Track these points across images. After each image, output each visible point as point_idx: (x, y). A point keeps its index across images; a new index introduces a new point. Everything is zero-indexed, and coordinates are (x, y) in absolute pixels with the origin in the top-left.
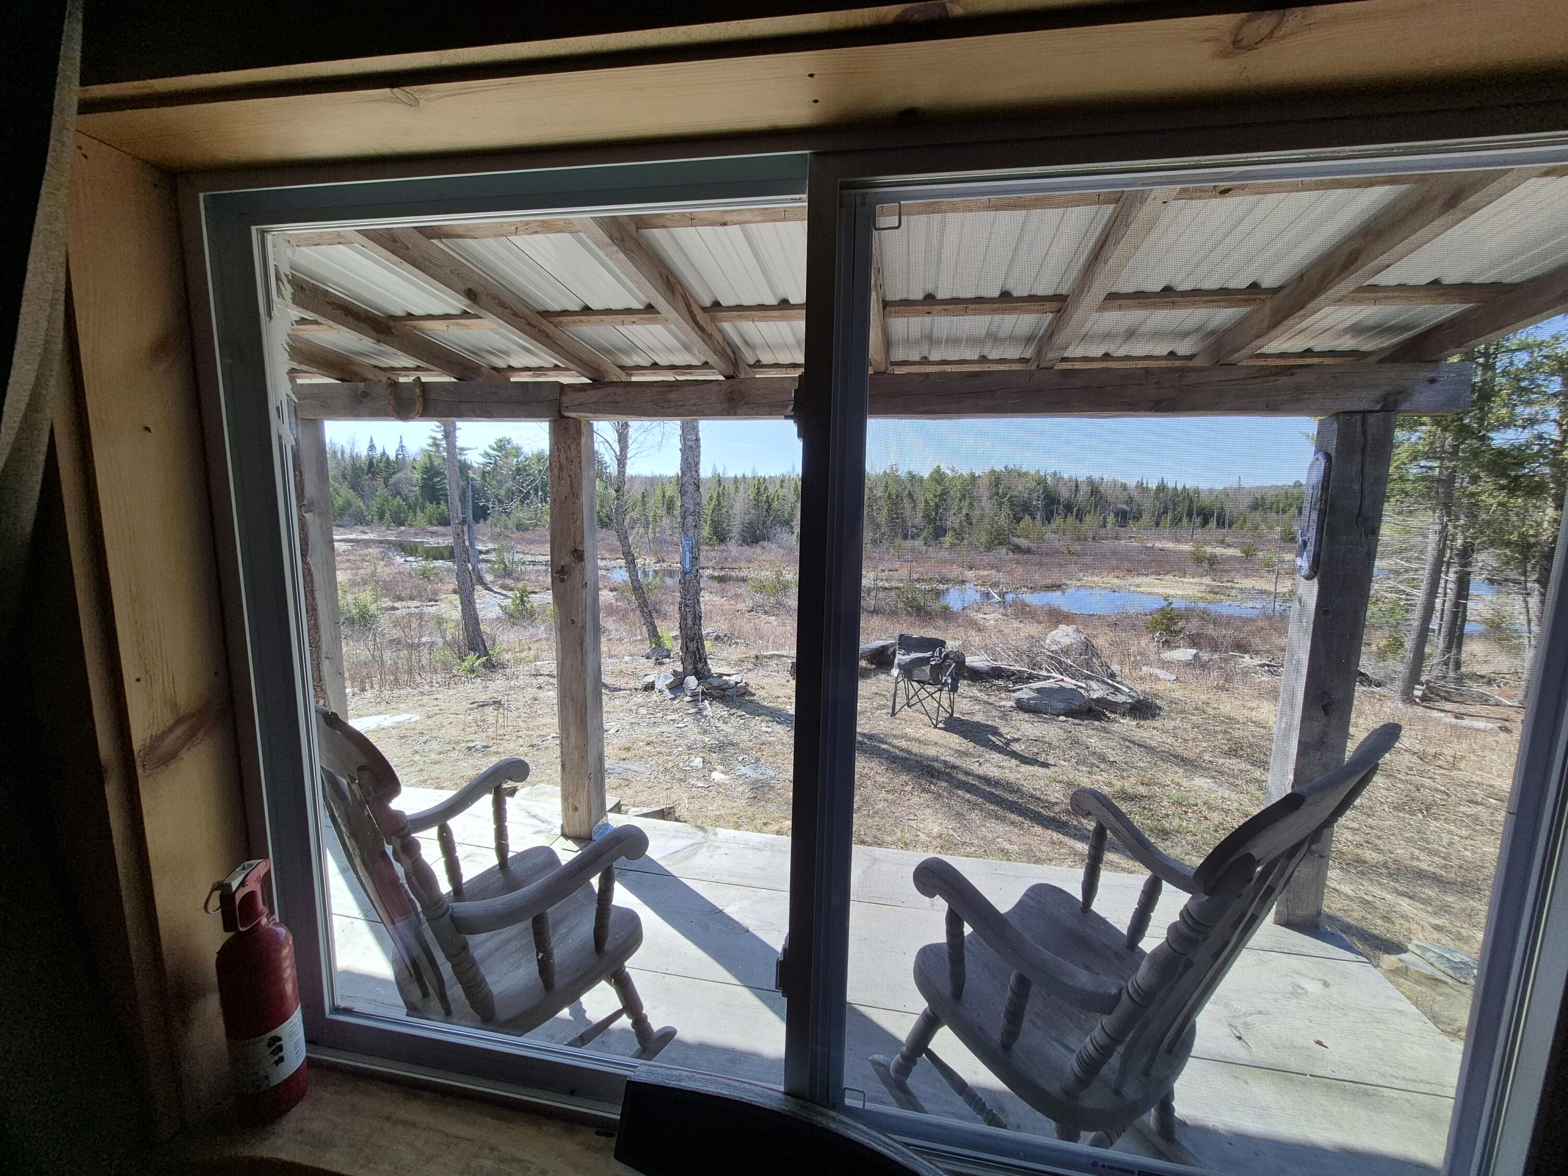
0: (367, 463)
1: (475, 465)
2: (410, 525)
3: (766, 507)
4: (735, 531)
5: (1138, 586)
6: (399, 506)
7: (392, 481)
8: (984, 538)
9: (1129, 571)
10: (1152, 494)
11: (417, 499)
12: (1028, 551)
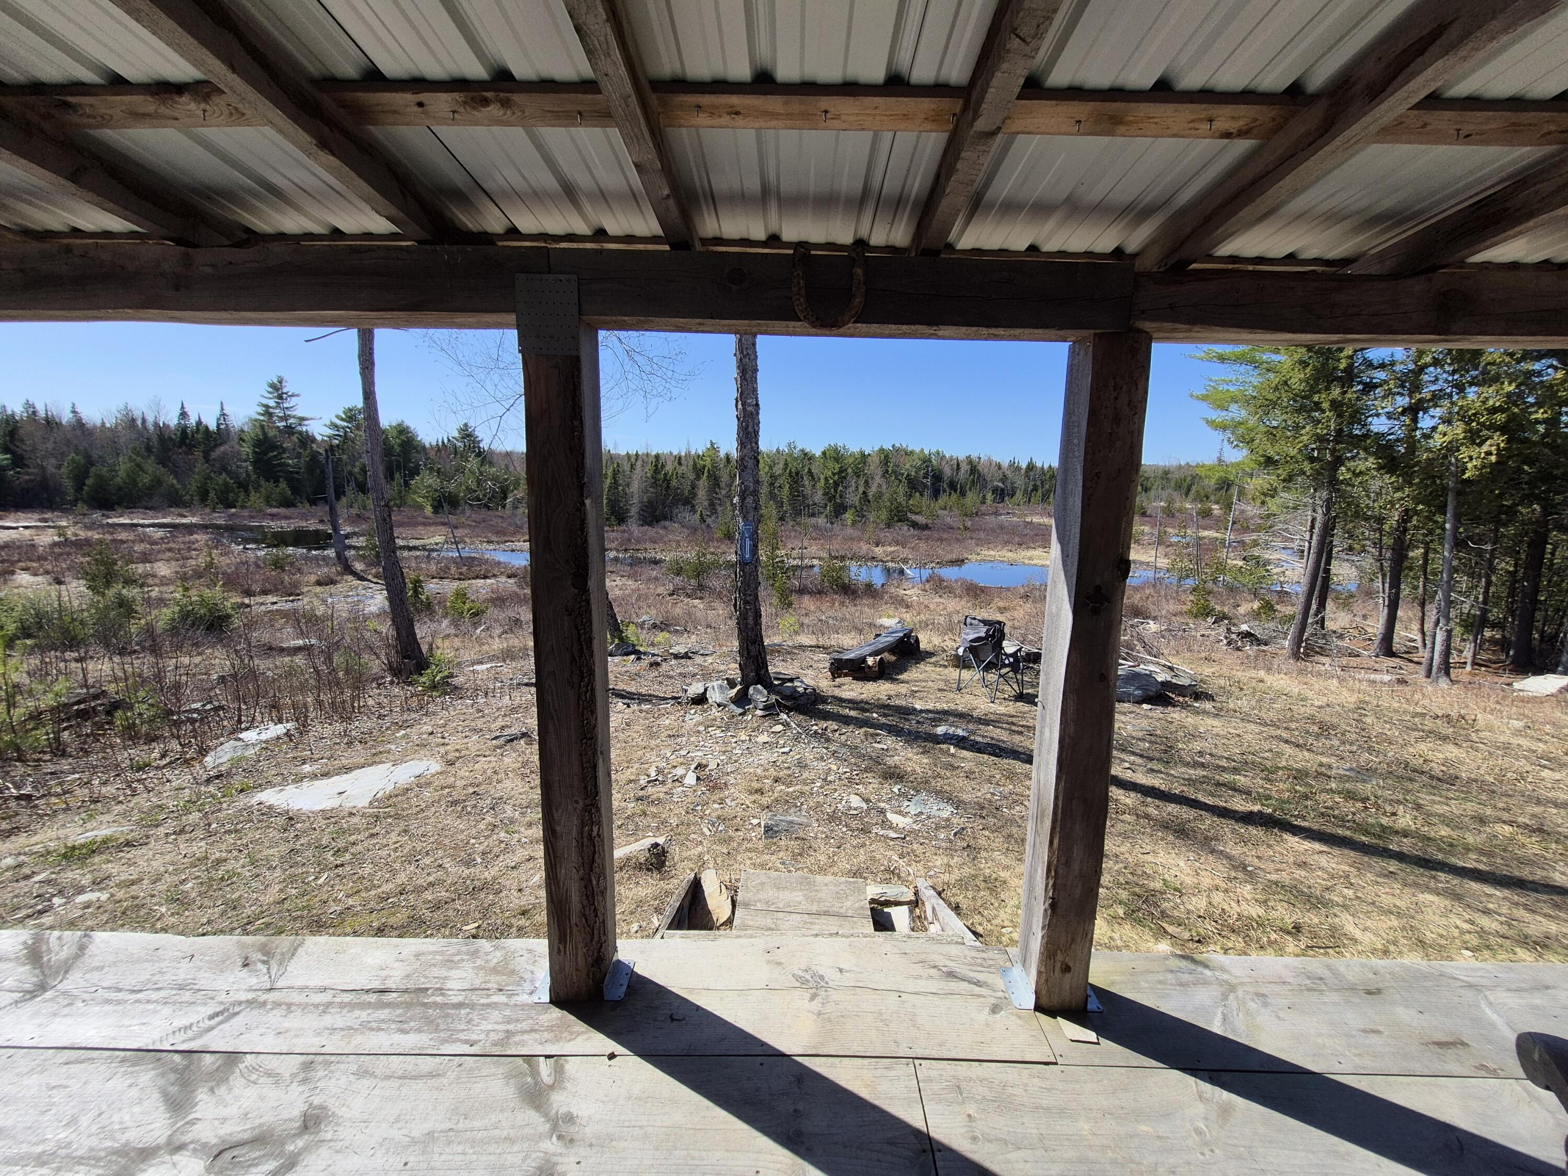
0: (179, 434)
1: (319, 438)
2: (243, 507)
3: (665, 485)
4: (634, 511)
5: (1030, 558)
6: (226, 484)
7: (215, 454)
8: (884, 515)
9: (1020, 544)
10: (1023, 472)
11: (248, 475)
12: (926, 527)
